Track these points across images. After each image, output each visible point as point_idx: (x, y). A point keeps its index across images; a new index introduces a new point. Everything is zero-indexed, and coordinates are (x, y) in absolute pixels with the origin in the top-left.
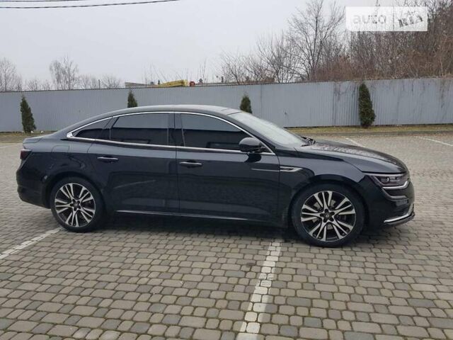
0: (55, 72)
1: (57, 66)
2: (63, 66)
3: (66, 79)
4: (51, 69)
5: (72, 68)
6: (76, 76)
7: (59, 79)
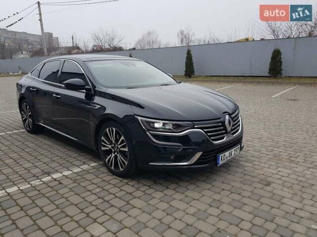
0: (180, 37)
1: (182, 33)
2: (185, 33)
3: (186, 41)
4: (178, 35)
5: (191, 34)
6: (193, 39)
7: (182, 42)
